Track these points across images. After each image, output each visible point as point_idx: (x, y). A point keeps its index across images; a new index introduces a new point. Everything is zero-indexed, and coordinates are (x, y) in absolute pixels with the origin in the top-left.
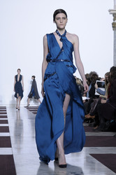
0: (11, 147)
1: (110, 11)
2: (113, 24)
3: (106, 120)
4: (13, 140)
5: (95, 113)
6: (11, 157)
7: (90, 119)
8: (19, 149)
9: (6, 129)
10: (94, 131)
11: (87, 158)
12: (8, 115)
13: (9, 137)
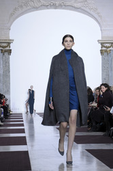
0: (26, 144)
1: (98, 41)
2: (101, 50)
3: (97, 123)
4: (27, 139)
6: (26, 153)
8: (32, 146)
9: (23, 131)
10: (88, 131)
11: (83, 152)
12: (24, 119)
13: (25, 137)
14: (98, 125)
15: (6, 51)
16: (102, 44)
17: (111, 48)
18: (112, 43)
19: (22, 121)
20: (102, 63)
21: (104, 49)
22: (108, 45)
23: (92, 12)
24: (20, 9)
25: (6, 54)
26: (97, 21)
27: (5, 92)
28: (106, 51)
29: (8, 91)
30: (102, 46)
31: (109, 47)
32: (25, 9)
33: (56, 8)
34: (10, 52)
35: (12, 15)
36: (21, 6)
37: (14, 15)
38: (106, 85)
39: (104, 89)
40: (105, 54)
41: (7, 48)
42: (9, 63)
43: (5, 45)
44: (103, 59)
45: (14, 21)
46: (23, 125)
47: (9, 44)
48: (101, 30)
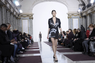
0: (40, 53)
1: (67, 13)
2: (68, 17)
3: (67, 45)
5: (64, 43)
6: (40, 56)
7: (63, 44)
10: (64, 48)
11: (62, 56)
12: (39, 44)
13: (39, 51)
14: (68, 45)
15: (31, 18)
16: (68, 14)
17: (72, 16)
18: (72, 14)
19: (38, 45)
20: (69, 22)
21: (69, 16)
22: (71, 15)
23: (64, 2)
24: (36, 2)
25: (31, 19)
26: (66, 6)
27: (31, 34)
28: (70, 17)
29: (32, 34)
30: (69, 15)
31: (71, 16)
32: (38, 2)
33: (50, 1)
34: (32, 18)
35: (33, 4)
36: (37, 1)
37: (34, 5)
38: (71, 30)
39: (70, 31)
40: (70, 18)
41: (32, 17)
42: (32, 23)
43: (31, 16)
44: (69, 20)
45: (34, 6)
46: (38, 46)
47: (32, 15)
48: (68, 9)
